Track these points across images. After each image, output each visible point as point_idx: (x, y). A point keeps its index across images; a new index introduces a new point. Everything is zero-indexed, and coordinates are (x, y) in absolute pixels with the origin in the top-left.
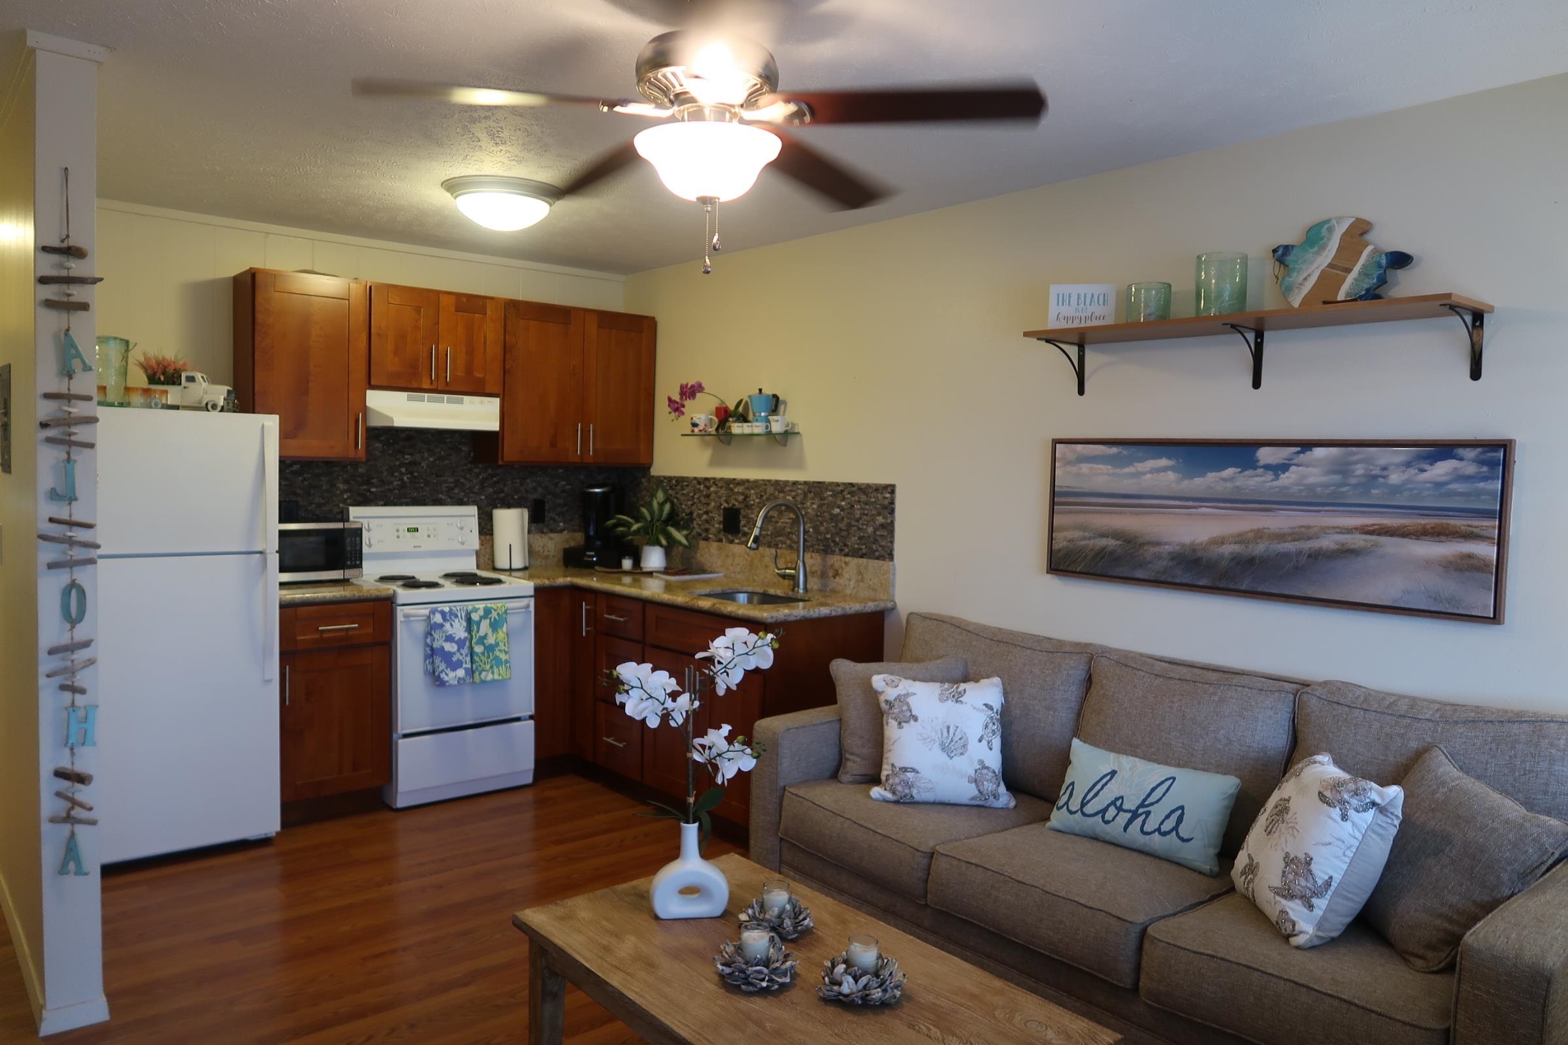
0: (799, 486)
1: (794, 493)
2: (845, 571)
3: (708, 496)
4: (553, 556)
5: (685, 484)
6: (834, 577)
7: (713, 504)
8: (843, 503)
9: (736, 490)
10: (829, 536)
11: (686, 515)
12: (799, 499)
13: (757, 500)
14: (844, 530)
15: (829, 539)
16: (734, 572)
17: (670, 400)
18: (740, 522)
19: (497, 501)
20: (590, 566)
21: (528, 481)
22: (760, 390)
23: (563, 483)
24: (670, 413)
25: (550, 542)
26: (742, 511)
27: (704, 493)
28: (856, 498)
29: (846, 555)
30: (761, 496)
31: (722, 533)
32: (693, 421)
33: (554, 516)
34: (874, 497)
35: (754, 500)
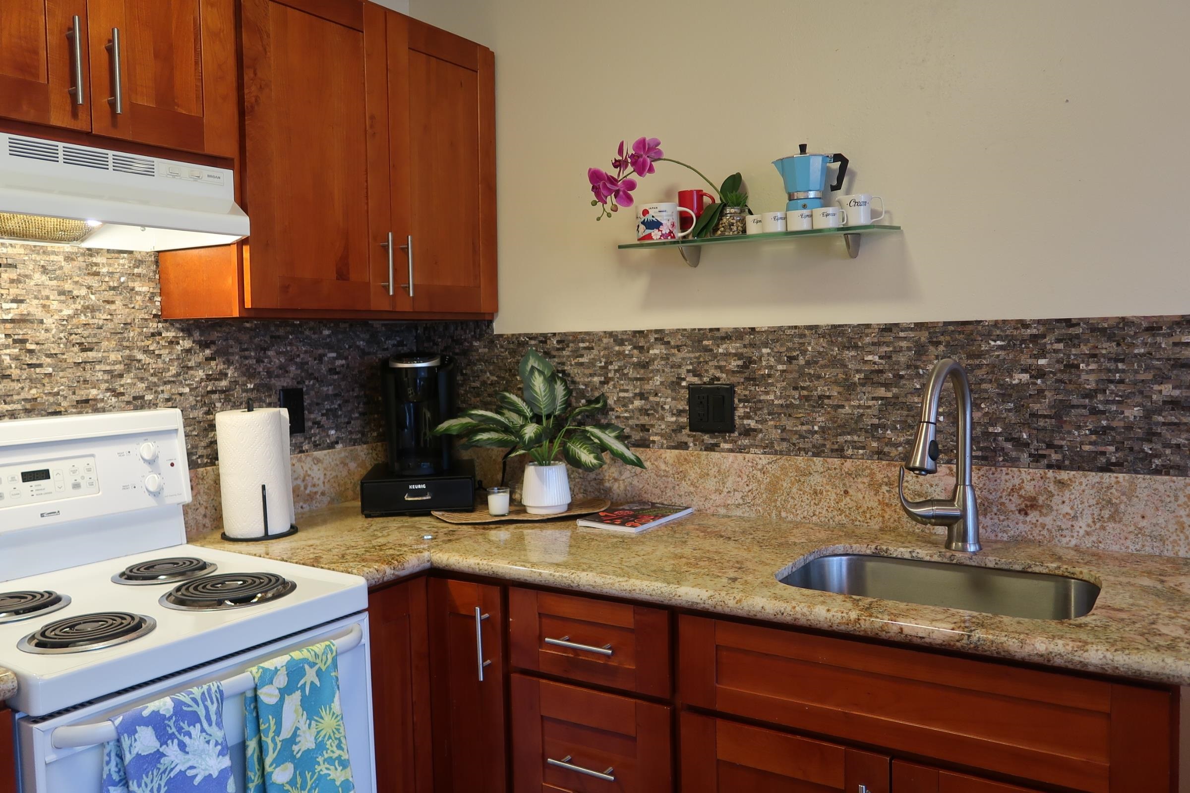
0: (902, 334)
1: (884, 349)
2: (1056, 500)
3: (644, 365)
4: (323, 494)
5: (581, 345)
6: (1024, 512)
7: (658, 379)
8: (1042, 362)
9: (721, 350)
10: (999, 430)
11: (589, 402)
12: (902, 359)
13: (780, 367)
14: (1045, 417)
15: (997, 434)
16: (726, 506)
17: (596, 177)
18: (735, 409)
19: (215, 397)
20: (421, 510)
21: (271, 353)
22: (803, 148)
23: (334, 355)
24: (594, 204)
25: (315, 468)
26: (738, 390)
27: (635, 360)
28: (1085, 349)
29: (1058, 466)
30: (791, 359)
31: (686, 431)
32: (649, 217)
33: (319, 419)
34: (1145, 344)
35: (771, 367)
